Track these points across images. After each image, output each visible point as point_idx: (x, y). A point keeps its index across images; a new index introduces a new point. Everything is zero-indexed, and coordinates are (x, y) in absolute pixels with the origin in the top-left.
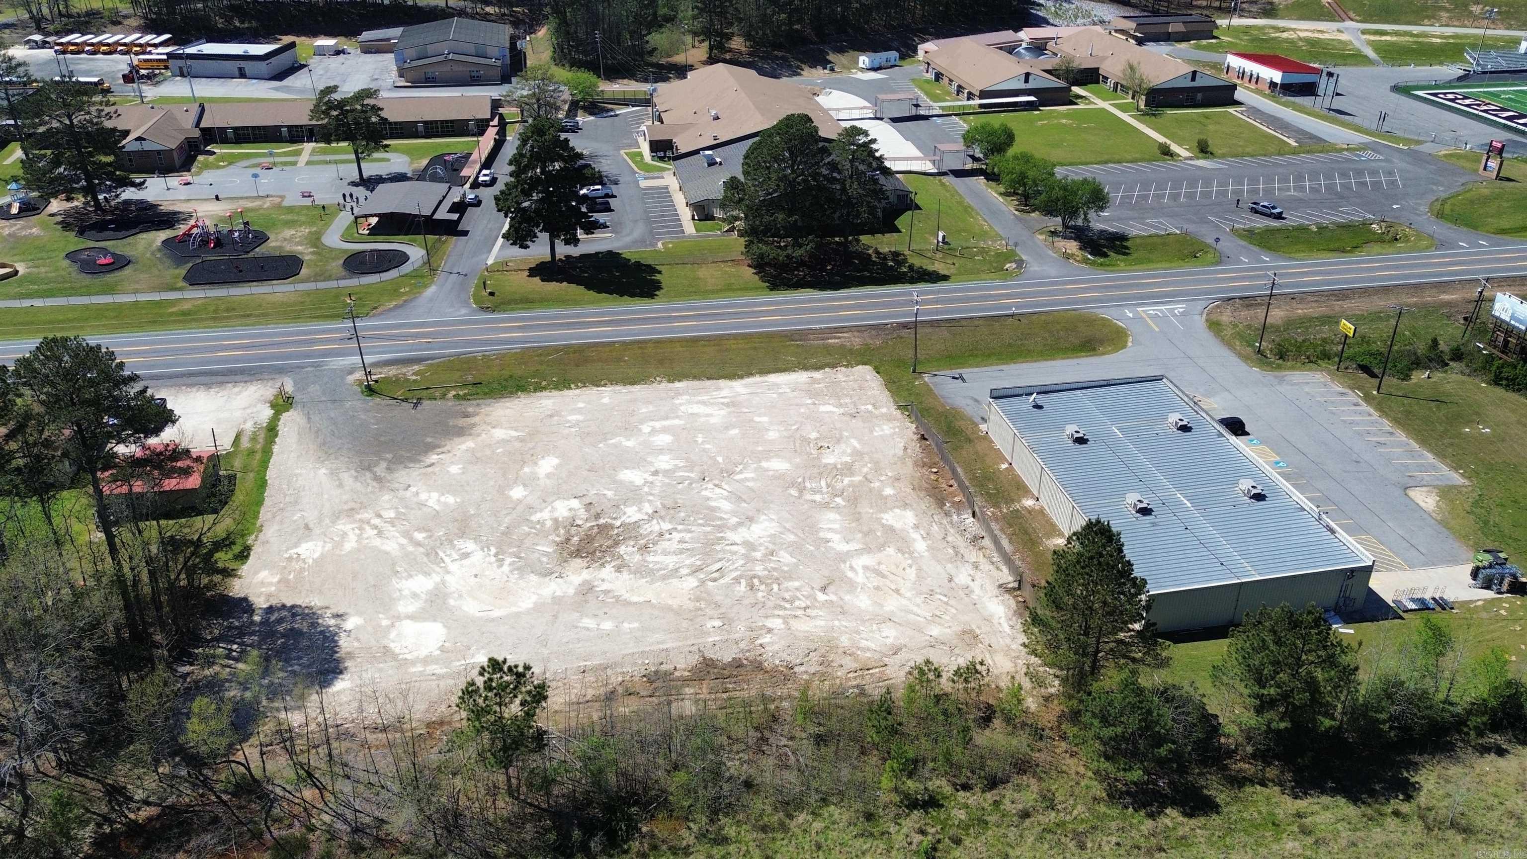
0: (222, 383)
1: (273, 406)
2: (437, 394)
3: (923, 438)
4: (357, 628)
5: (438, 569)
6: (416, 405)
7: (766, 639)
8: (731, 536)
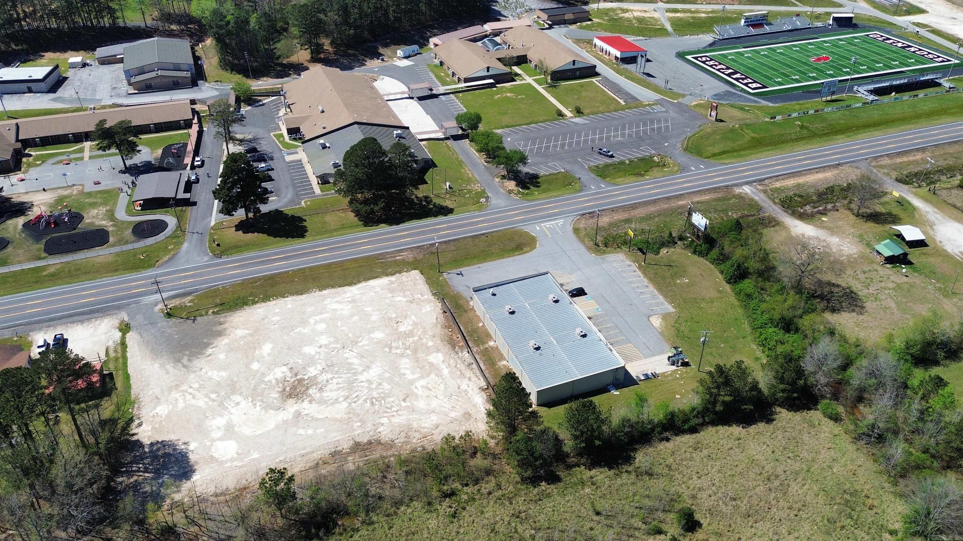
0: (88, 320)
1: (121, 330)
2: (203, 313)
3: (445, 312)
4: (196, 448)
5: (226, 413)
6: (194, 320)
7: (381, 429)
8: (361, 378)
